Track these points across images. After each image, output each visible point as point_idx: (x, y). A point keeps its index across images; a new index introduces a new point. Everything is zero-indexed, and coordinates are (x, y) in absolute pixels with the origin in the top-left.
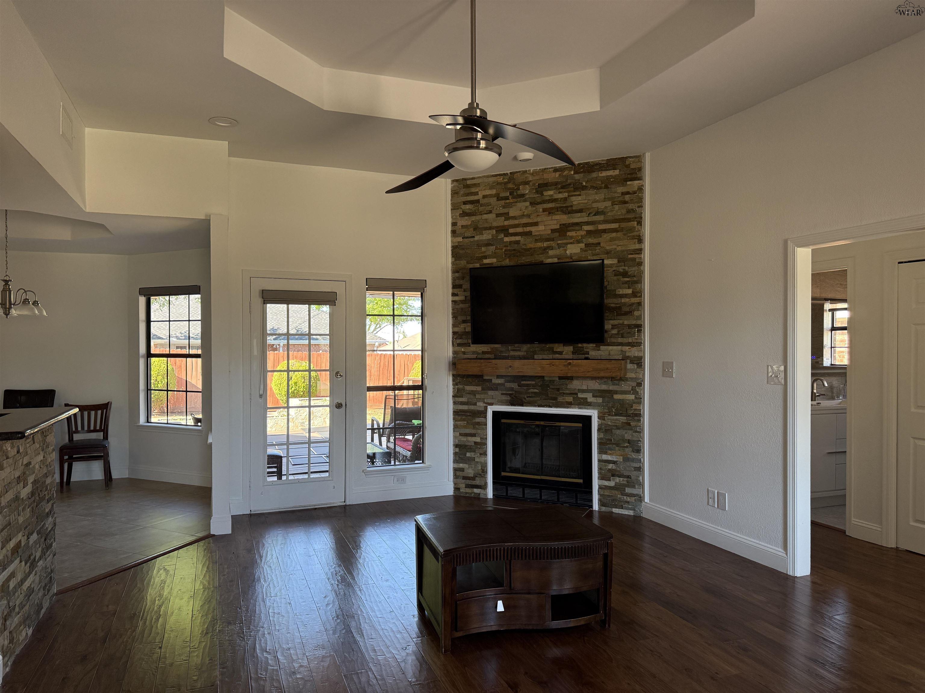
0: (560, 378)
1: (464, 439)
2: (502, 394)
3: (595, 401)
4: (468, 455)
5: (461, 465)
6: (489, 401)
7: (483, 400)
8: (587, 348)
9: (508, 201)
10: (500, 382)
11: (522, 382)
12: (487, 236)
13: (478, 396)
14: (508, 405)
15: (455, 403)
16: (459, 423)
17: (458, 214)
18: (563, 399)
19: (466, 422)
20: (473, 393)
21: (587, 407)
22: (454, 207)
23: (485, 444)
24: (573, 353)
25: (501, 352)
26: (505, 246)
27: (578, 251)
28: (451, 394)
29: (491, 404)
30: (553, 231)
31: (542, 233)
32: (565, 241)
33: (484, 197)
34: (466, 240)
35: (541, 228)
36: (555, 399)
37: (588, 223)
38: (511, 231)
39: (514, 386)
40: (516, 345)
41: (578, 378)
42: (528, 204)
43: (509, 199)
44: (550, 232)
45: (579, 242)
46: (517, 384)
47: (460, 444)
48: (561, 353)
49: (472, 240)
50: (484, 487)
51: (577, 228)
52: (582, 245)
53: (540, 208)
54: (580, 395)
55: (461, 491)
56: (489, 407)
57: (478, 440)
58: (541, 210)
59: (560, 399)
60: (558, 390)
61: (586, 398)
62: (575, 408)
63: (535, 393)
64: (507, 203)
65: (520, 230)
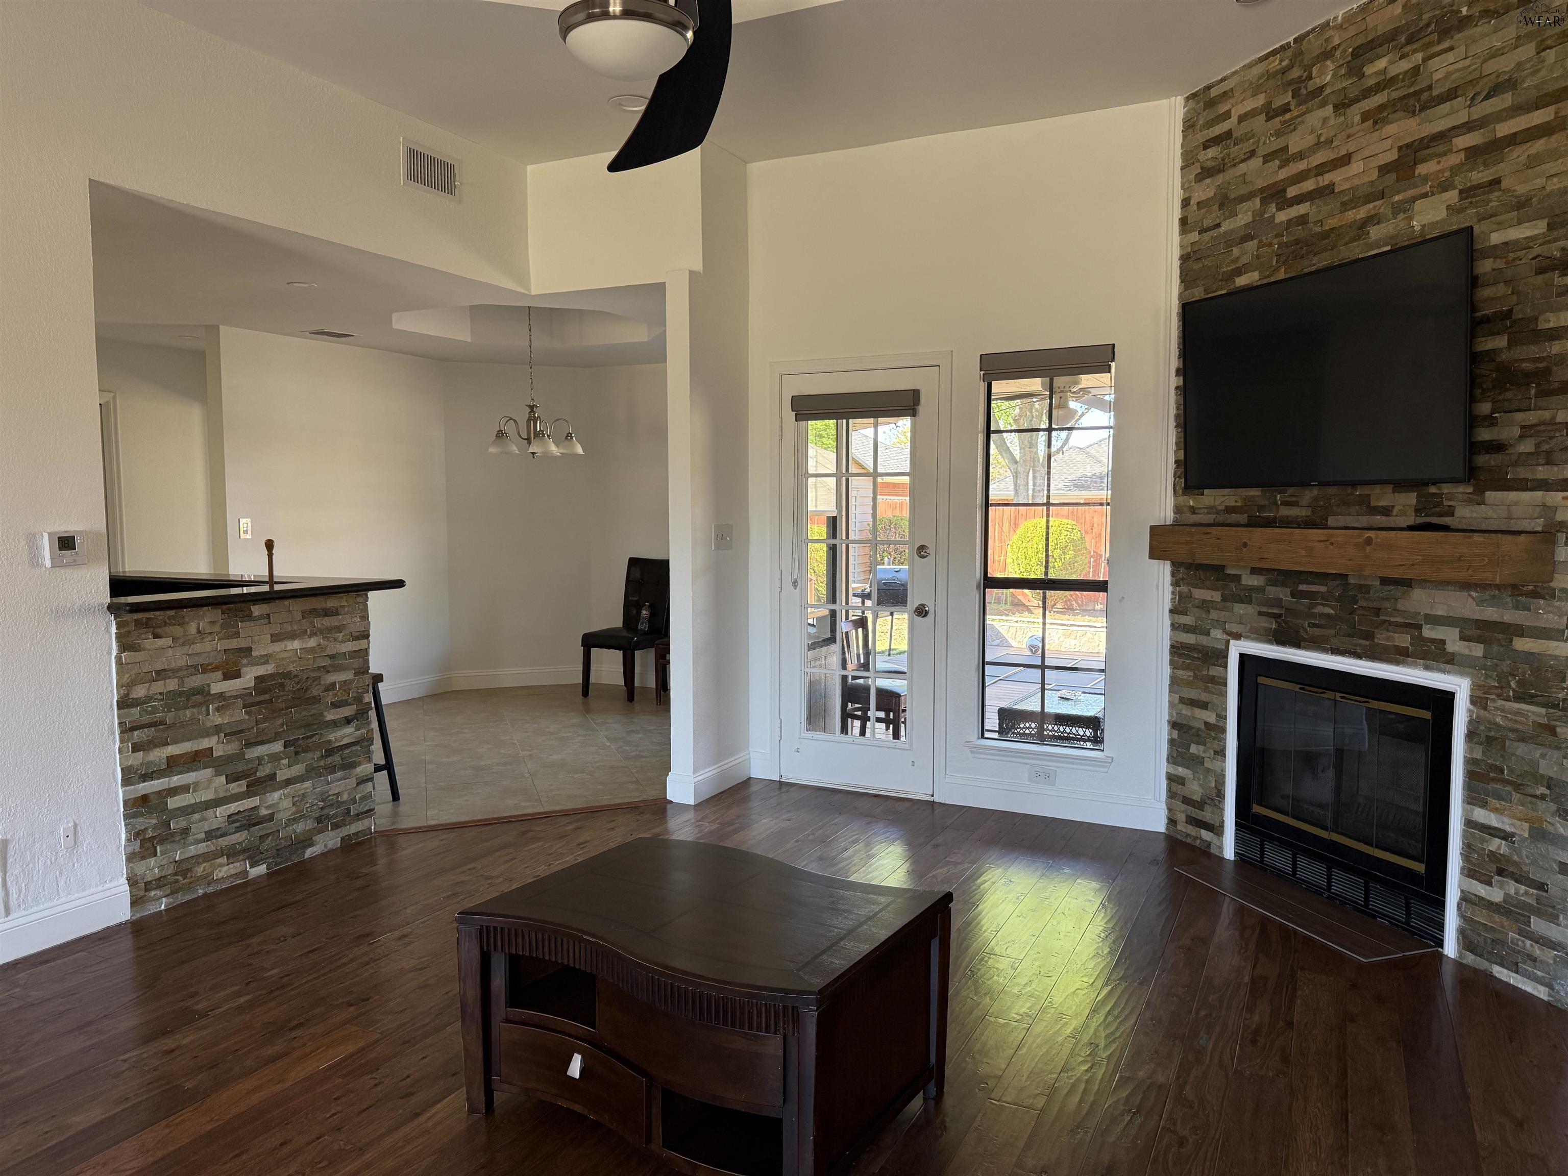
0: (1385, 581)
1: (1186, 711)
2: (1260, 614)
3: (1467, 652)
4: (1194, 749)
5: (1180, 769)
6: (1235, 628)
7: (1220, 624)
8: (1451, 497)
9: (1288, 116)
10: (1256, 583)
11: (1303, 587)
12: (1243, 217)
13: (1214, 615)
14: (1270, 642)
15: (1174, 627)
16: (1180, 673)
17: (1192, 177)
18: (1388, 639)
19: (1191, 674)
20: (1205, 606)
21: (1442, 666)
22: (1188, 160)
23: (1223, 730)
24: (1418, 511)
25: (1261, 508)
26: (1277, 236)
27: (1442, 214)
28: (1168, 605)
29: (1238, 637)
30: (1384, 170)
31: (1356, 182)
32: (1410, 193)
33: (1242, 119)
34: (1207, 236)
35: (1356, 167)
36: (1369, 636)
37: (1468, 127)
38: (1292, 192)
39: (1284, 594)
40: (1291, 490)
41: (1424, 583)
42: (1329, 109)
43: (1289, 110)
44: (1374, 175)
45: (1444, 187)
46: (1288, 591)
47: (1179, 721)
48: (1386, 511)
49: (1214, 233)
50: (1217, 829)
51: (1441, 148)
52: (1452, 196)
53: (1355, 114)
54: (1428, 632)
55: (1179, 827)
56: (1232, 642)
57: (1211, 718)
58: (1357, 119)
59: (1381, 638)
60: (1377, 611)
61: (1443, 642)
62: (1414, 665)
63: (1328, 616)
64: (1285, 122)
65: (1309, 185)
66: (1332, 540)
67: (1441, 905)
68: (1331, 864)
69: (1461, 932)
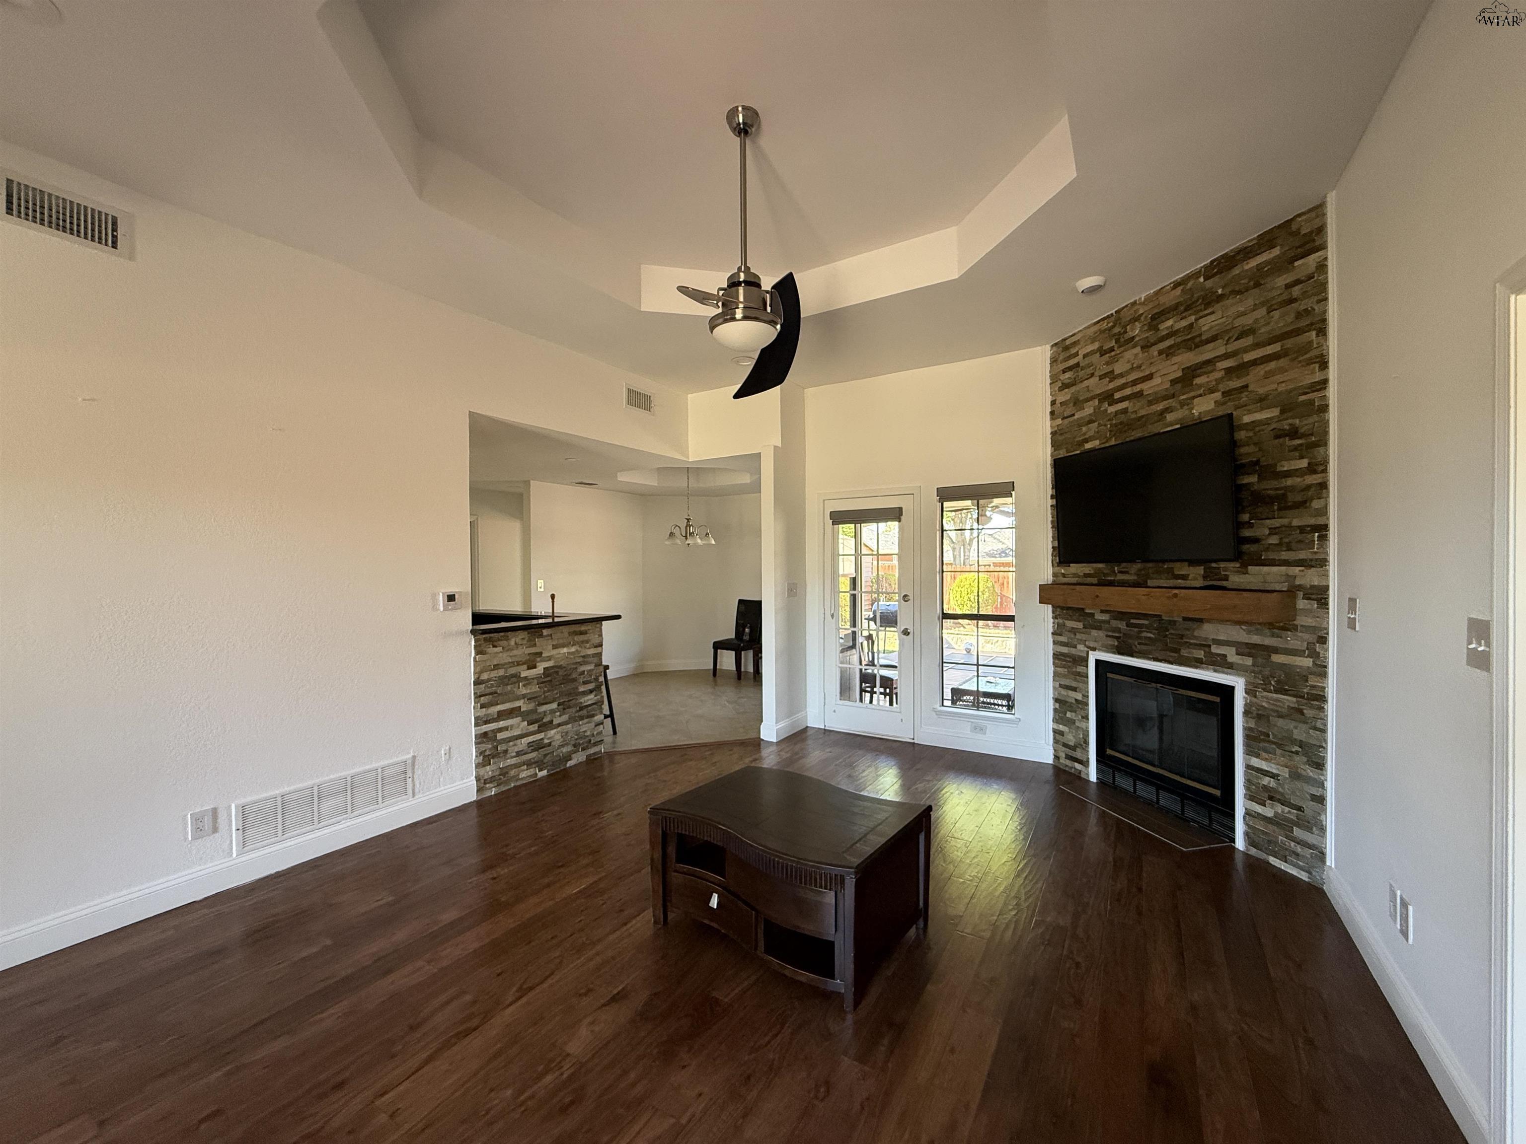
0: (1185, 619)
1: (1064, 692)
2: (1107, 636)
3: (1241, 662)
4: (1069, 715)
5: (1061, 726)
6: (1092, 644)
7: (1083, 642)
8: (1225, 569)
9: (1113, 354)
10: (1104, 618)
11: (1132, 621)
12: (1088, 410)
13: (1078, 636)
14: (1114, 653)
15: (1055, 643)
16: (1058, 669)
17: (1057, 388)
18: (1189, 653)
19: (1066, 670)
20: (1074, 631)
21: (1226, 670)
22: (1054, 379)
23: (1087, 704)
24: (1205, 577)
25: (1105, 575)
26: (1109, 420)
27: (1212, 405)
28: (1051, 630)
29: (1094, 649)
30: (1174, 382)
31: (1157, 389)
32: (1192, 394)
33: (1085, 356)
34: (1066, 421)
35: (1157, 381)
36: (1177, 651)
37: (1226, 356)
38: (1117, 396)
39: (1122, 625)
40: (1124, 565)
41: (1209, 621)
42: (1138, 349)
43: (1114, 350)
44: (1168, 385)
45: (1212, 391)
46: (1124, 623)
47: (1059, 698)
48: (1184, 577)
49: (1071, 419)
50: (1086, 763)
51: (1210, 368)
52: (1218, 395)
53: (1154, 350)
54: (1215, 649)
55: (1061, 761)
56: (1090, 652)
57: (1079, 697)
58: (1156, 353)
59: (1184, 652)
60: (1182, 637)
61: (1225, 656)
62: (1208, 669)
63: (1150, 638)
64: (1112, 357)
65: (1128, 391)
66: (1152, 594)
67: (1232, 816)
68: (1158, 788)
69: (1246, 834)
